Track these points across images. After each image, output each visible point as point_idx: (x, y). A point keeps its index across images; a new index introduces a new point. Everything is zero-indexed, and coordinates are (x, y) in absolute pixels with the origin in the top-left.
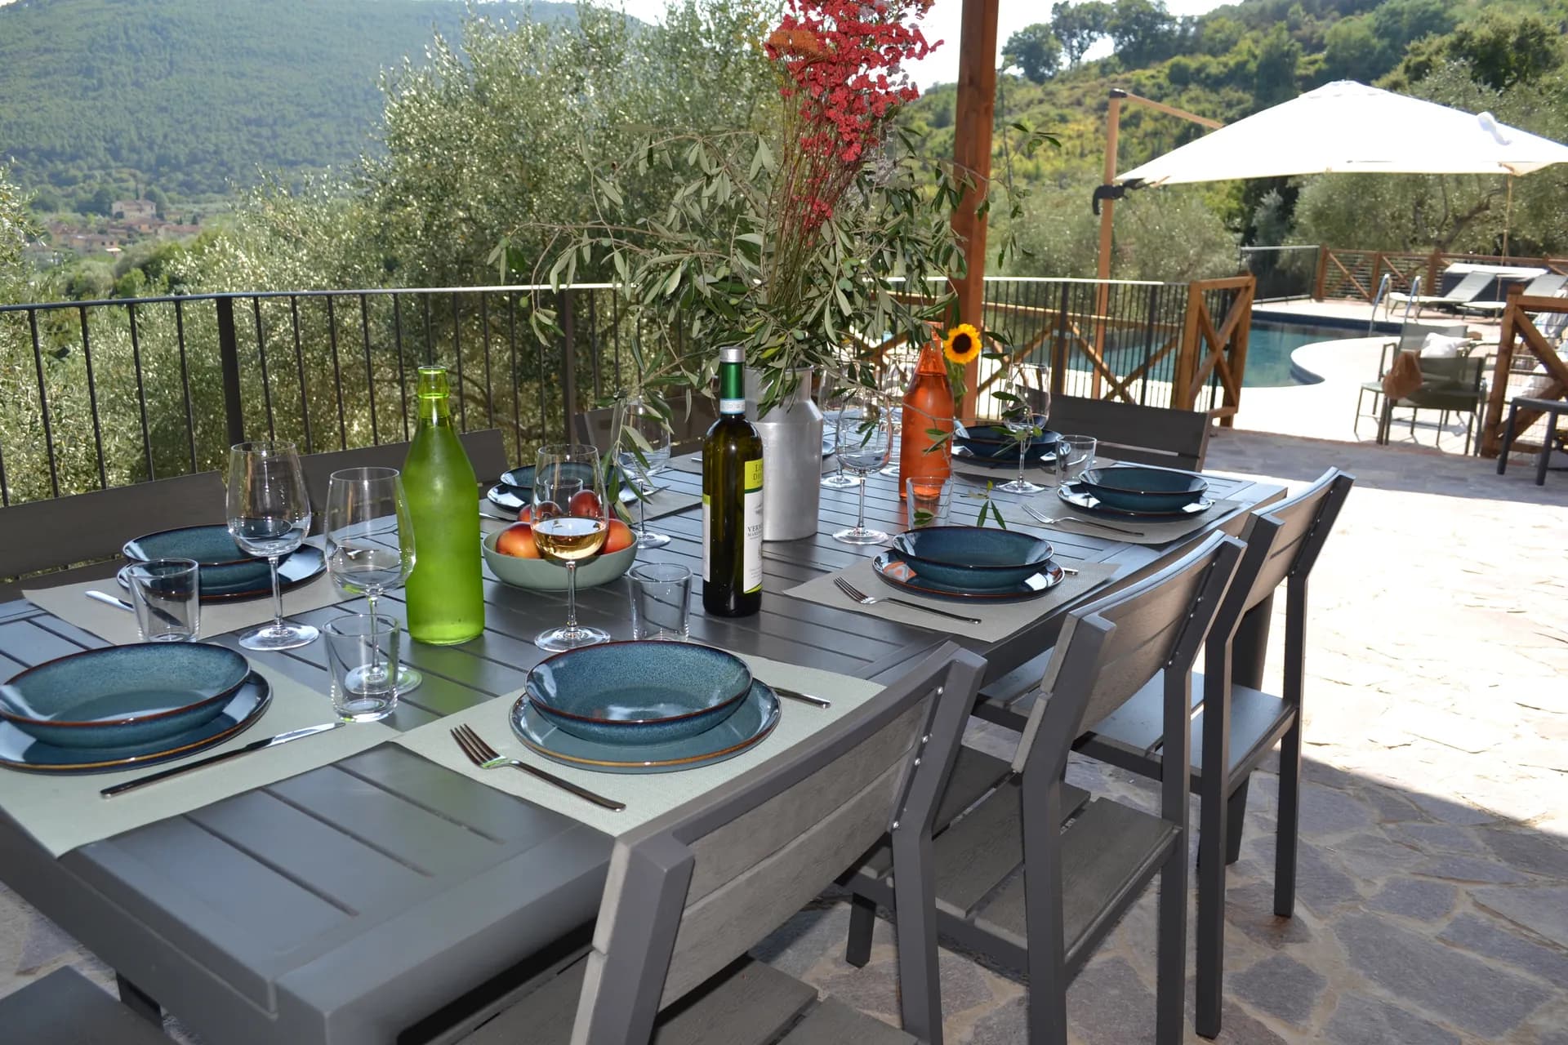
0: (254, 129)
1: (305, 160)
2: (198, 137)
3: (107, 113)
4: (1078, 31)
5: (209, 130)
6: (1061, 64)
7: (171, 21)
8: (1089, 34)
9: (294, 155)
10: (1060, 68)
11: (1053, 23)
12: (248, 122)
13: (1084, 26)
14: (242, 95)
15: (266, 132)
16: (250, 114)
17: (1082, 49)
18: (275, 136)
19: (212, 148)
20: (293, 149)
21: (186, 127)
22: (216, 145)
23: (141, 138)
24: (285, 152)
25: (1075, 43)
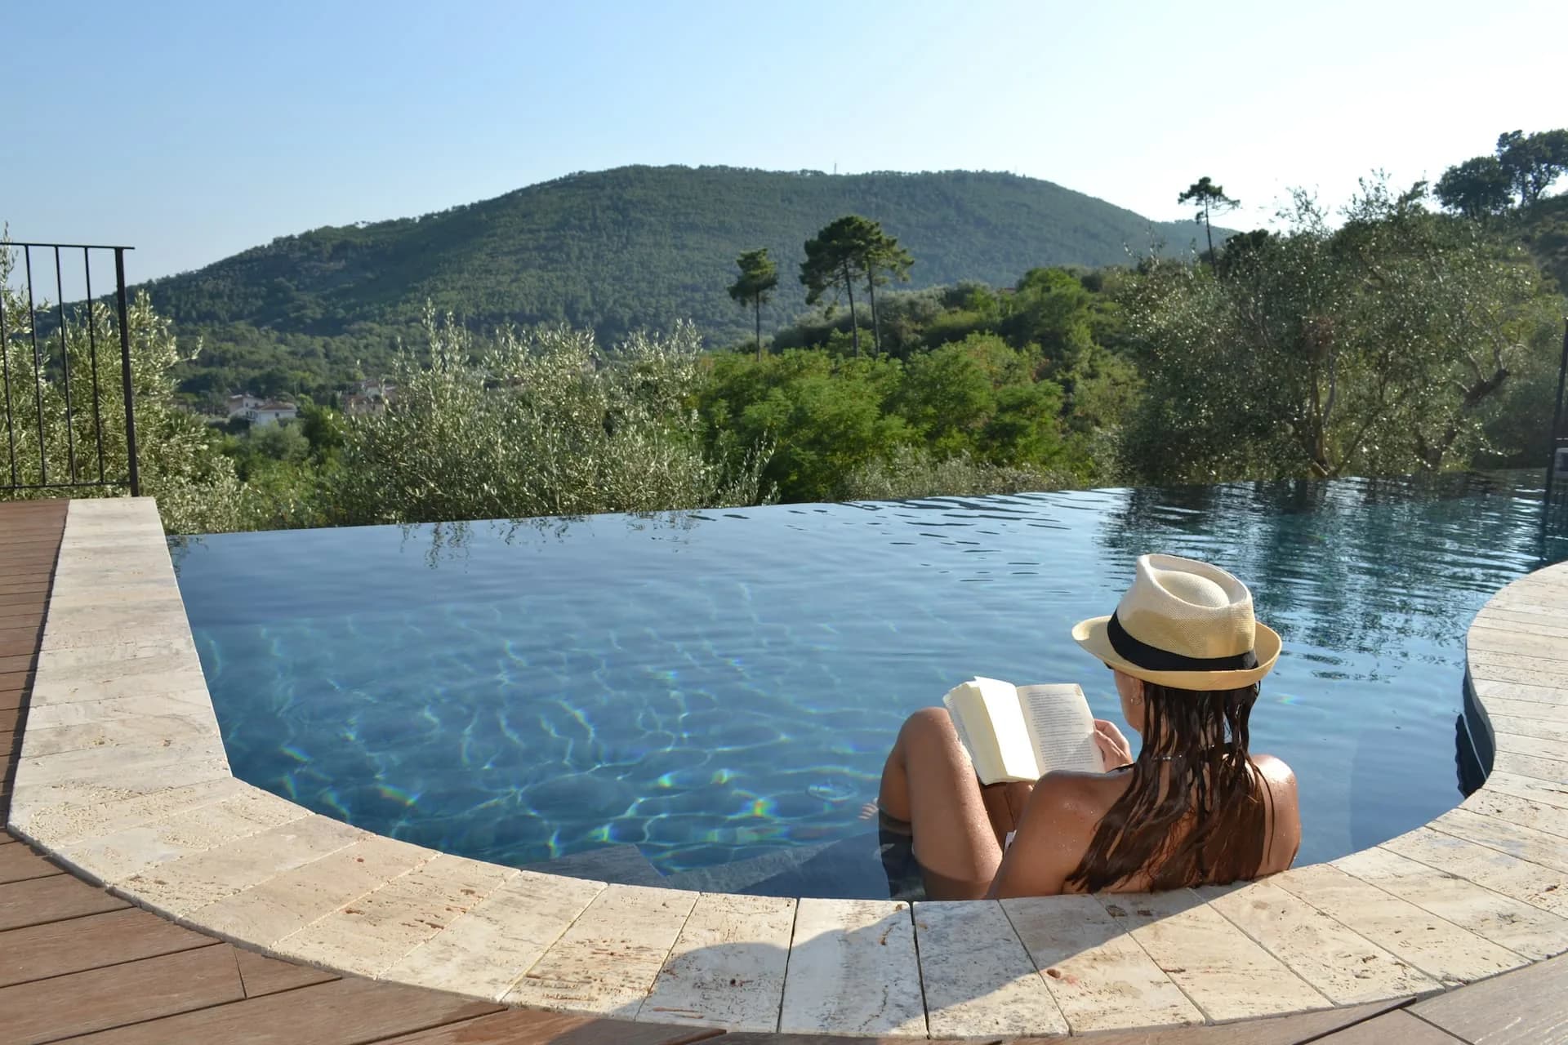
0: (688, 294)
1: (732, 322)
2: (641, 301)
3: (570, 283)
4: (1534, 165)
5: (651, 294)
6: (1512, 201)
7: (630, 202)
8: (1548, 168)
9: (722, 317)
10: (1510, 205)
11: (1504, 158)
12: (685, 287)
13: (1539, 161)
14: (683, 264)
15: (698, 296)
16: (688, 280)
17: (1539, 184)
18: (707, 300)
19: (651, 311)
20: (721, 312)
21: (633, 293)
22: (656, 308)
23: (594, 301)
24: (713, 314)
25: (1530, 178)
